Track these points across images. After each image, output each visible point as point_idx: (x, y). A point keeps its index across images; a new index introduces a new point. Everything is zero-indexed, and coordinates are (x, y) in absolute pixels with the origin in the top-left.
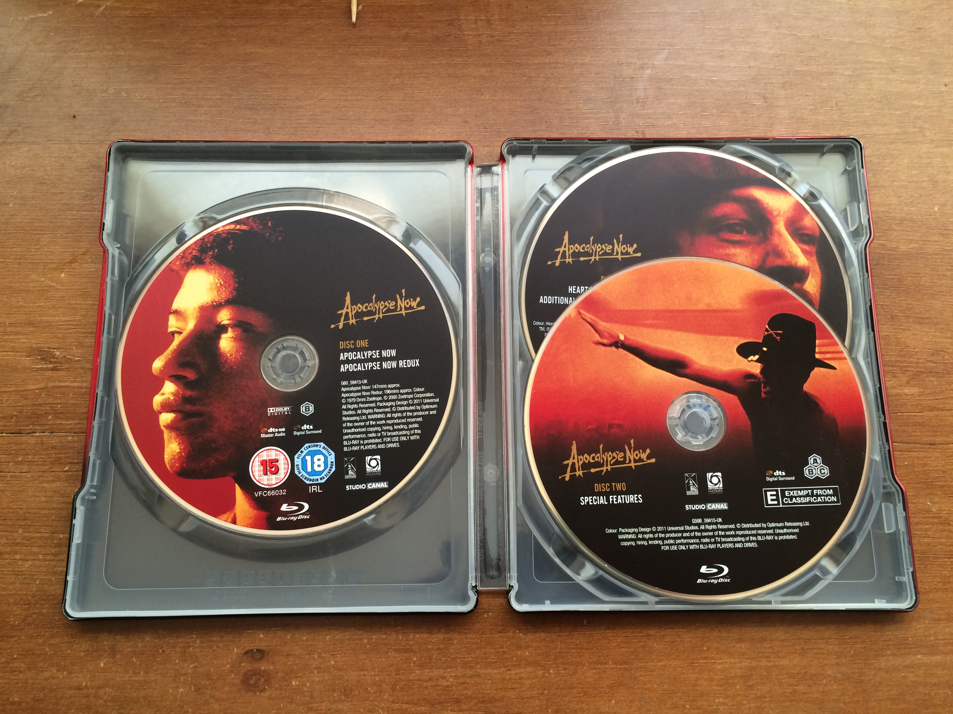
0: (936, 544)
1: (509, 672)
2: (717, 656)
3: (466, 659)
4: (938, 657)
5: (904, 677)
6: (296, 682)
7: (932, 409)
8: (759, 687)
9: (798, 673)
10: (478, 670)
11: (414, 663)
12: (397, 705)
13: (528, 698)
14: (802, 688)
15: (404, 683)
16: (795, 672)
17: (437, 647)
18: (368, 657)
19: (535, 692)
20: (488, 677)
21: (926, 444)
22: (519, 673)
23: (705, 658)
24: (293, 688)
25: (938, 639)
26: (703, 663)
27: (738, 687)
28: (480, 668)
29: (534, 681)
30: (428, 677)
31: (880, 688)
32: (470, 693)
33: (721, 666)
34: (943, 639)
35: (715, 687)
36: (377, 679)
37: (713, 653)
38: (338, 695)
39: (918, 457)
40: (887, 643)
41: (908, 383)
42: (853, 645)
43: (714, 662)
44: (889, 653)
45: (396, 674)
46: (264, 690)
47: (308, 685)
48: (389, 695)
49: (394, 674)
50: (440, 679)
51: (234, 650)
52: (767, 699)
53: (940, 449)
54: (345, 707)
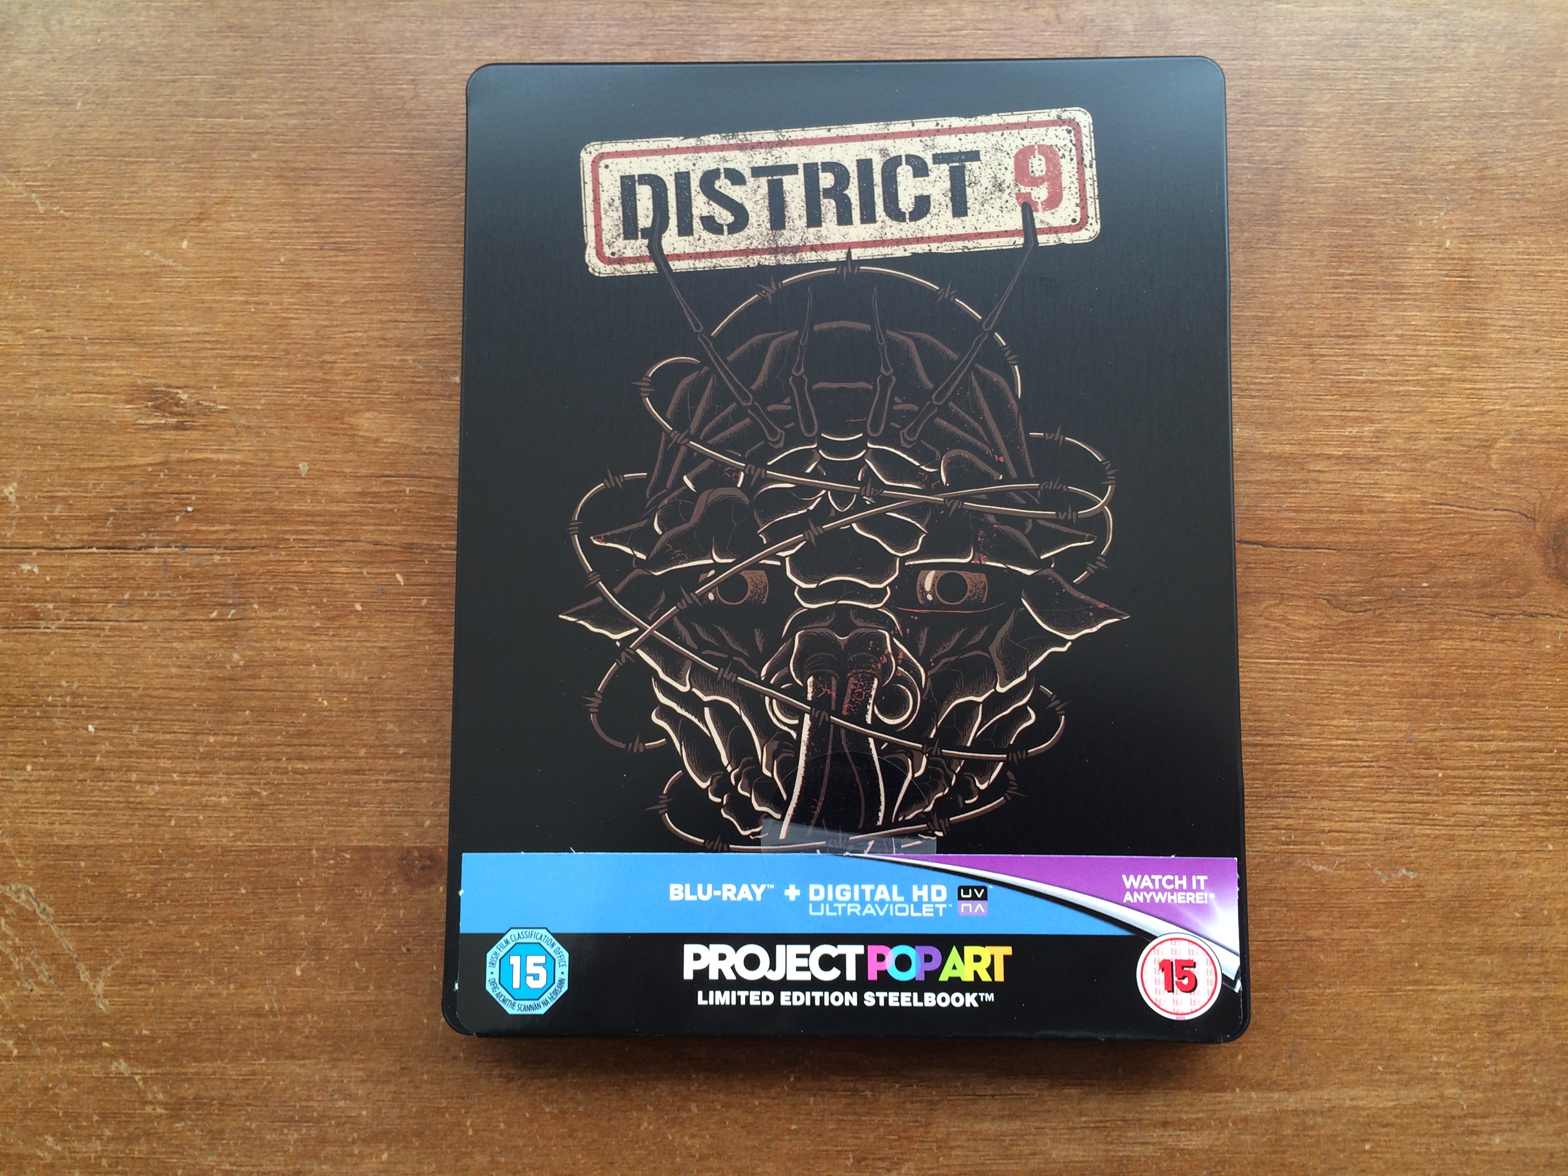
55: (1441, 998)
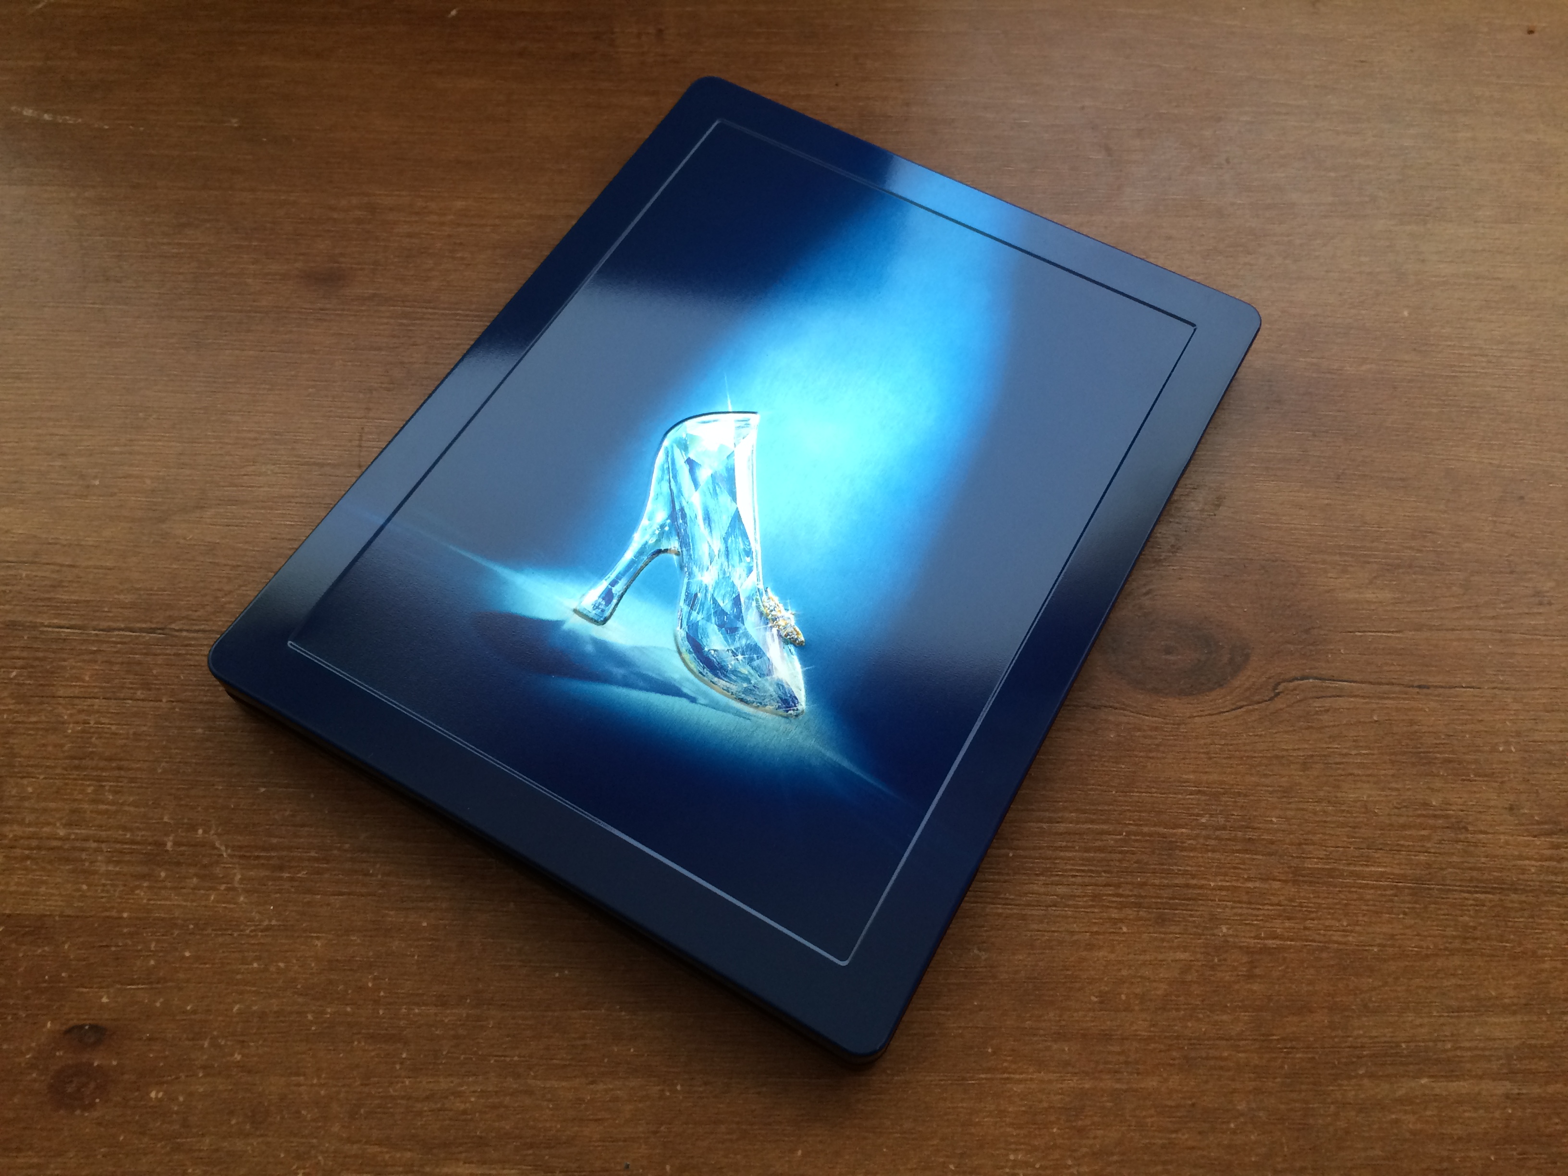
0: (1444, 866)
1: (592, 1086)
2: (1014, 1066)
3: (508, 1059)
4: (1462, 1083)
5: (1397, 1121)
6: (158, 1093)
7: (1419, 628)
8: (1100, 1133)
9: (1178, 1107)
10: (530, 1081)
11: (401, 1063)
12: (355, 1146)
13: (625, 1141)
14: (1186, 1136)
15: (376, 1102)
16: (1173, 1104)
17: (452, 1032)
18: (310, 1049)
19: (641, 1129)
20: (549, 1096)
21: (1413, 686)
22: (612, 1090)
23: (989, 1070)
24: (151, 1104)
25: (1460, 1048)
26: (986, 1079)
27: (1055, 1130)
28: (535, 1078)
29: (640, 1105)
30: (428, 1093)
31: (1348, 1143)
32: (508, 1127)
33: (1022, 1086)
34: (1470, 1049)
35: (1008, 1130)
36: (323, 1092)
37: (1006, 1061)
38: (237, 1123)
39: (1398, 710)
40: (1357, 1052)
41: (1371, 583)
42: (1288, 1053)
43: (1007, 1079)
44: (1361, 1072)
45: (362, 1085)
46: (92, 1106)
47: (181, 1099)
48: (343, 1127)
49: (358, 1083)
50: (452, 1098)
51: (45, 1025)
52: (1115, 1158)
53: (1439, 695)
54: (249, 1148)
55: (1018, 1088)
